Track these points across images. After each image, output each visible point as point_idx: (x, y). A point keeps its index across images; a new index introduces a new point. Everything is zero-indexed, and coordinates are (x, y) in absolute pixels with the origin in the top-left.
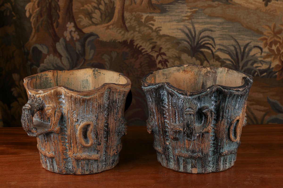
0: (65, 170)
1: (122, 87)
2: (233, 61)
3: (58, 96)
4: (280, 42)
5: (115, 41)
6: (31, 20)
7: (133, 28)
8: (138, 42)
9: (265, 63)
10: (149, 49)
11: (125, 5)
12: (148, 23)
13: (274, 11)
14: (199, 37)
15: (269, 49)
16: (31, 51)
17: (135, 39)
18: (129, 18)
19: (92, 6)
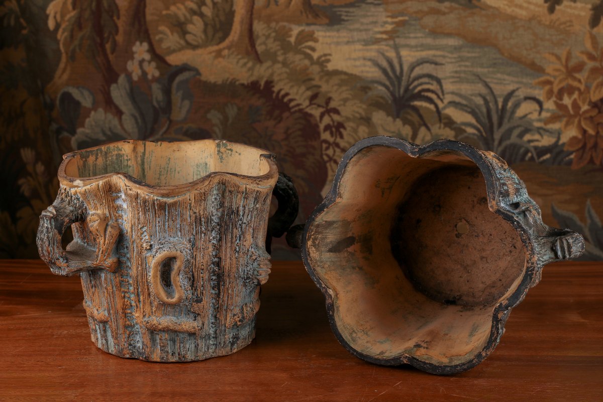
0: (130, 350)
1: (250, 181)
2: (482, 129)
3: (114, 194)
4: (579, 89)
5: (233, 83)
6: (59, 36)
7: (272, 56)
8: (282, 86)
9: (548, 133)
10: (304, 100)
11: (256, 7)
12: (303, 45)
13: (568, 24)
14: (409, 77)
15: (556, 103)
16: (58, 102)
17: (276, 78)
18: (264, 35)
19: (186, 8)
